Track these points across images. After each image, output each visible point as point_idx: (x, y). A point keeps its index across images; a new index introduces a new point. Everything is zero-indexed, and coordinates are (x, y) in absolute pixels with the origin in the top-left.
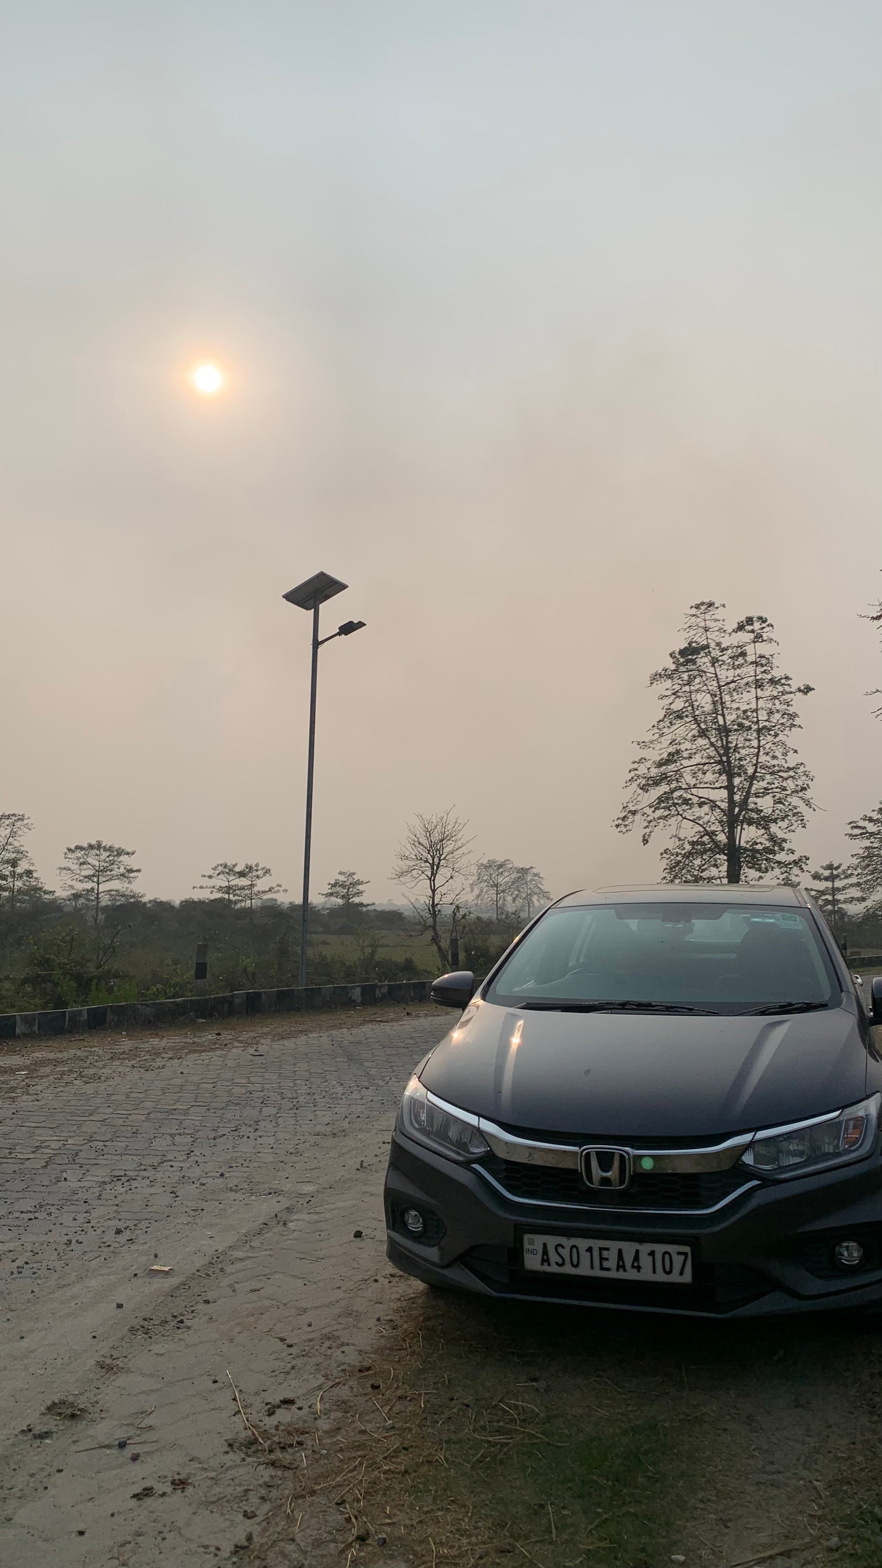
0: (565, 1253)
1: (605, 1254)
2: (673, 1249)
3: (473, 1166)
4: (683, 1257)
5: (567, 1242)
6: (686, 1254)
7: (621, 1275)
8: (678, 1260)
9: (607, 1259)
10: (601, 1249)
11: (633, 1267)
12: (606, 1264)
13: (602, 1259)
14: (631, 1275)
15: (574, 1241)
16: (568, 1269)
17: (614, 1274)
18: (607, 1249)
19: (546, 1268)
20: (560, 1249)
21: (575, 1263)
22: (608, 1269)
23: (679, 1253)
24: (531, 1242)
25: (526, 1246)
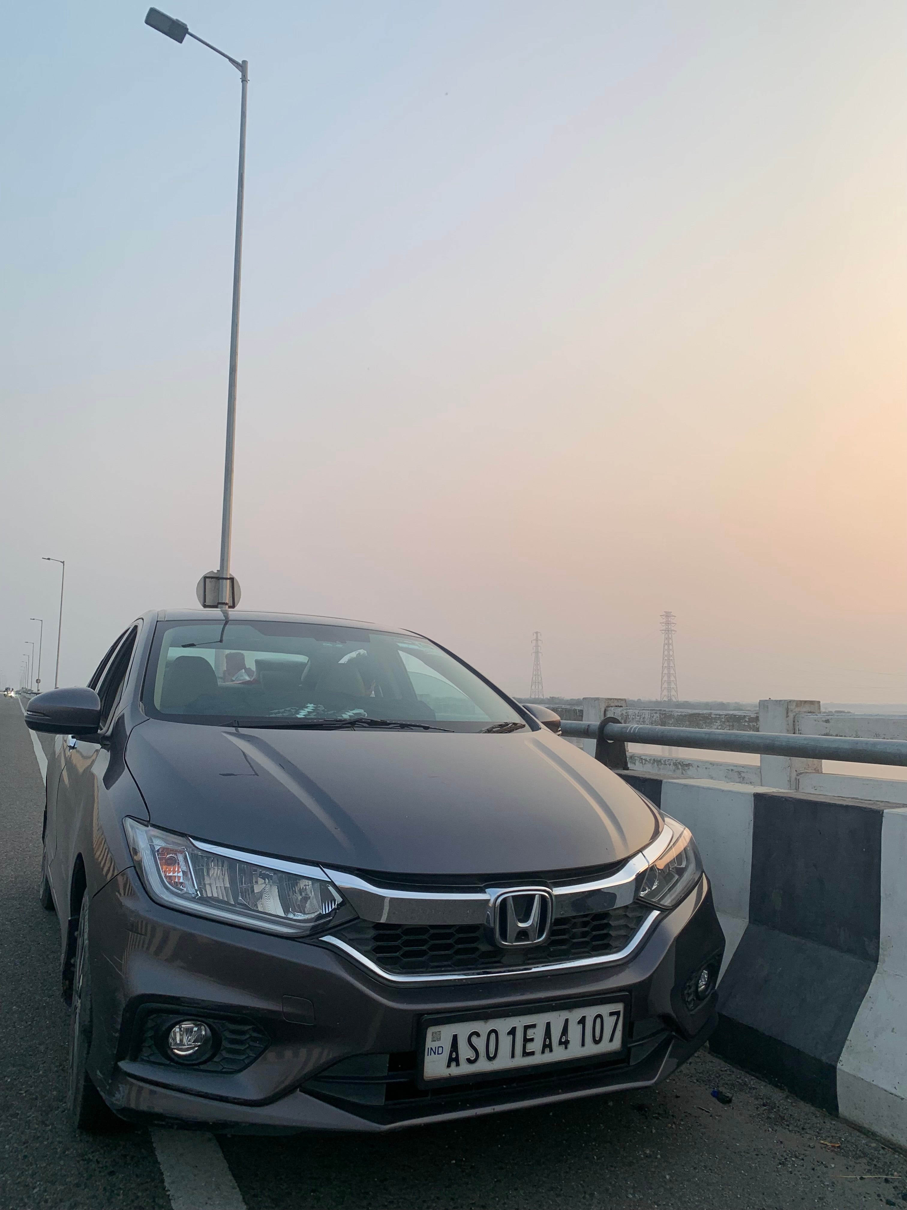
0: (480, 1043)
1: (530, 1033)
2: (605, 1010)
3: (326, 939)
4: (615, 1017)
5: (483, 1027)
6: (617, 1013)
7: (548, 1058)
8: (609, 1022)
9: (532, 1040)
10: (526, 1028)
11: (561, 1043)
12: (530, 1047)
13: (526, 1040)
14: (559, 1054)
15: (493, 1024)
16: (483, 1066)
17: (539, 1059)
18: (534, 1026)
19: (454, 1071)
20: (474, 1039)
21: (491, 1056)
22: (532, 1053)
23: (612, 1014)
24: (437, 1037)
25: (430, 1044)
